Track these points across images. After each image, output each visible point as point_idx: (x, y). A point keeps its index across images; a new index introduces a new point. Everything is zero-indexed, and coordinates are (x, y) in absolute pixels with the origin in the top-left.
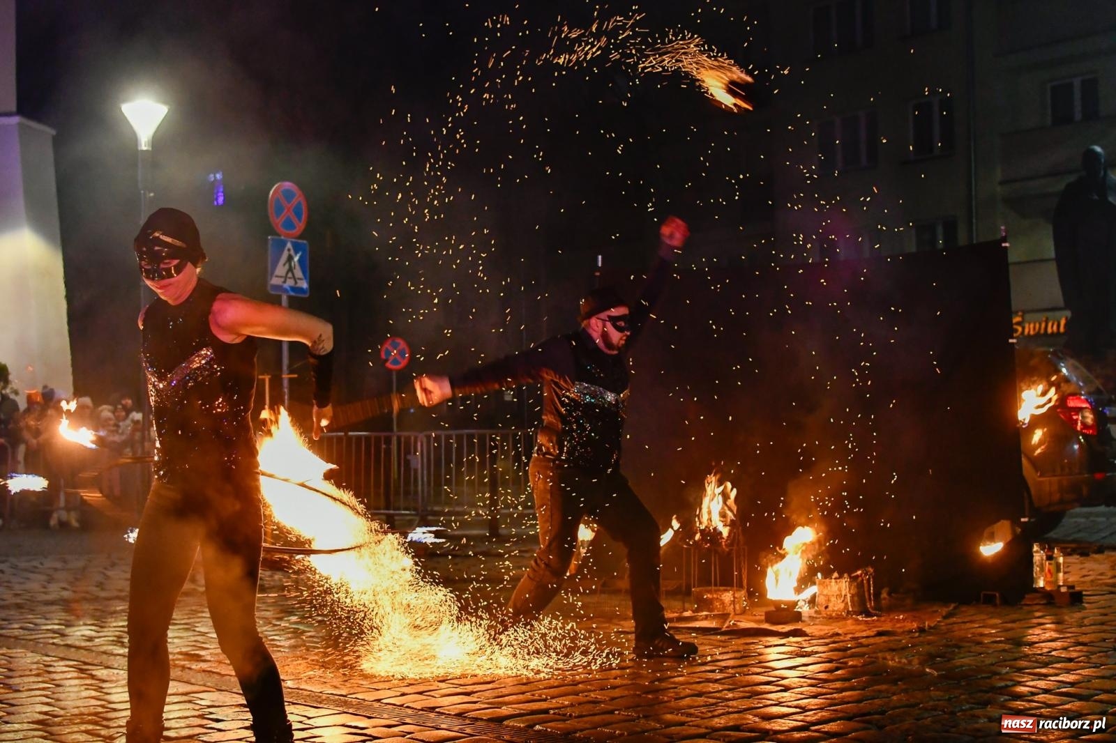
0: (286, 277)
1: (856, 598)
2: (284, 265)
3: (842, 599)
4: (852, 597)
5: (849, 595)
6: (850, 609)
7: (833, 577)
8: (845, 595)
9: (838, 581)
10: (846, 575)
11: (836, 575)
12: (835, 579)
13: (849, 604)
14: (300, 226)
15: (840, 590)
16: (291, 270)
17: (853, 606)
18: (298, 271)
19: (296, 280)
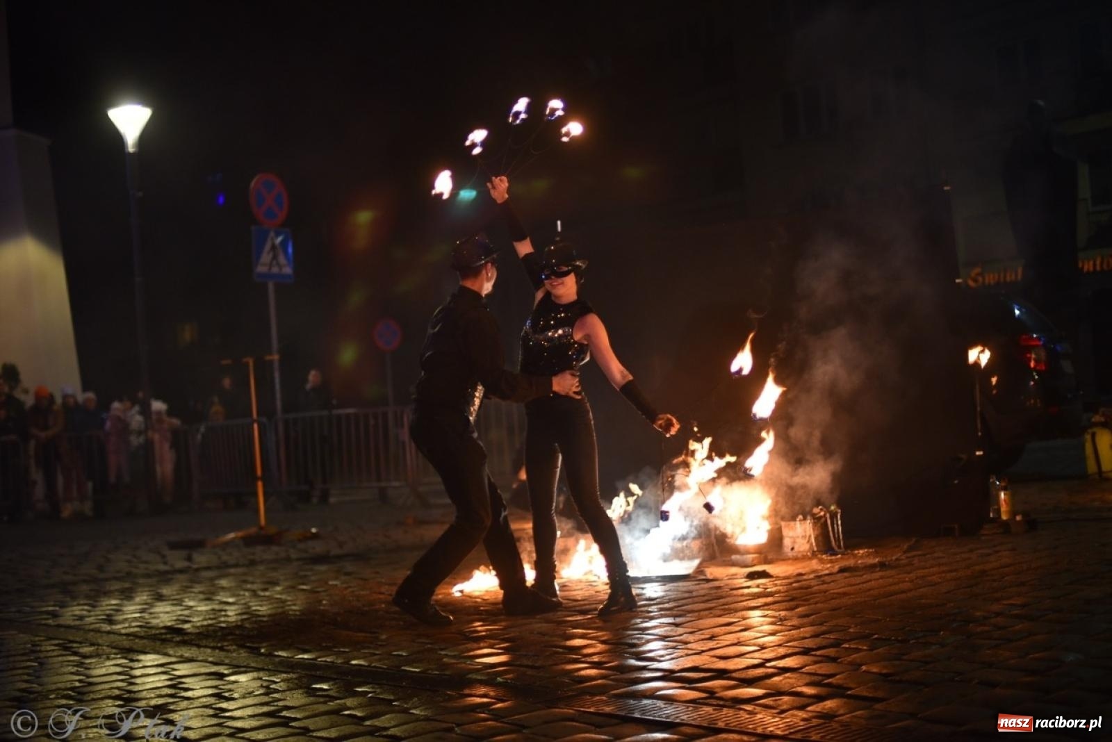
0: (271, 266)
1: (820, 538)
2: (269, 253)
3: (807, 539)
4: (816, 539)
5: (813, 540)
6: (815, 549)
7: (798, 519)
8: (810, 536)
9: (802, 522)
10: (809, 517)
11: (801, 517)
12: (800, 520)
13: (814, 544)
14: (281, 215)
15: (806, 530)
16: (275, 257)
17: (817, 547)
18: (282, 259)
19: (280, 267)
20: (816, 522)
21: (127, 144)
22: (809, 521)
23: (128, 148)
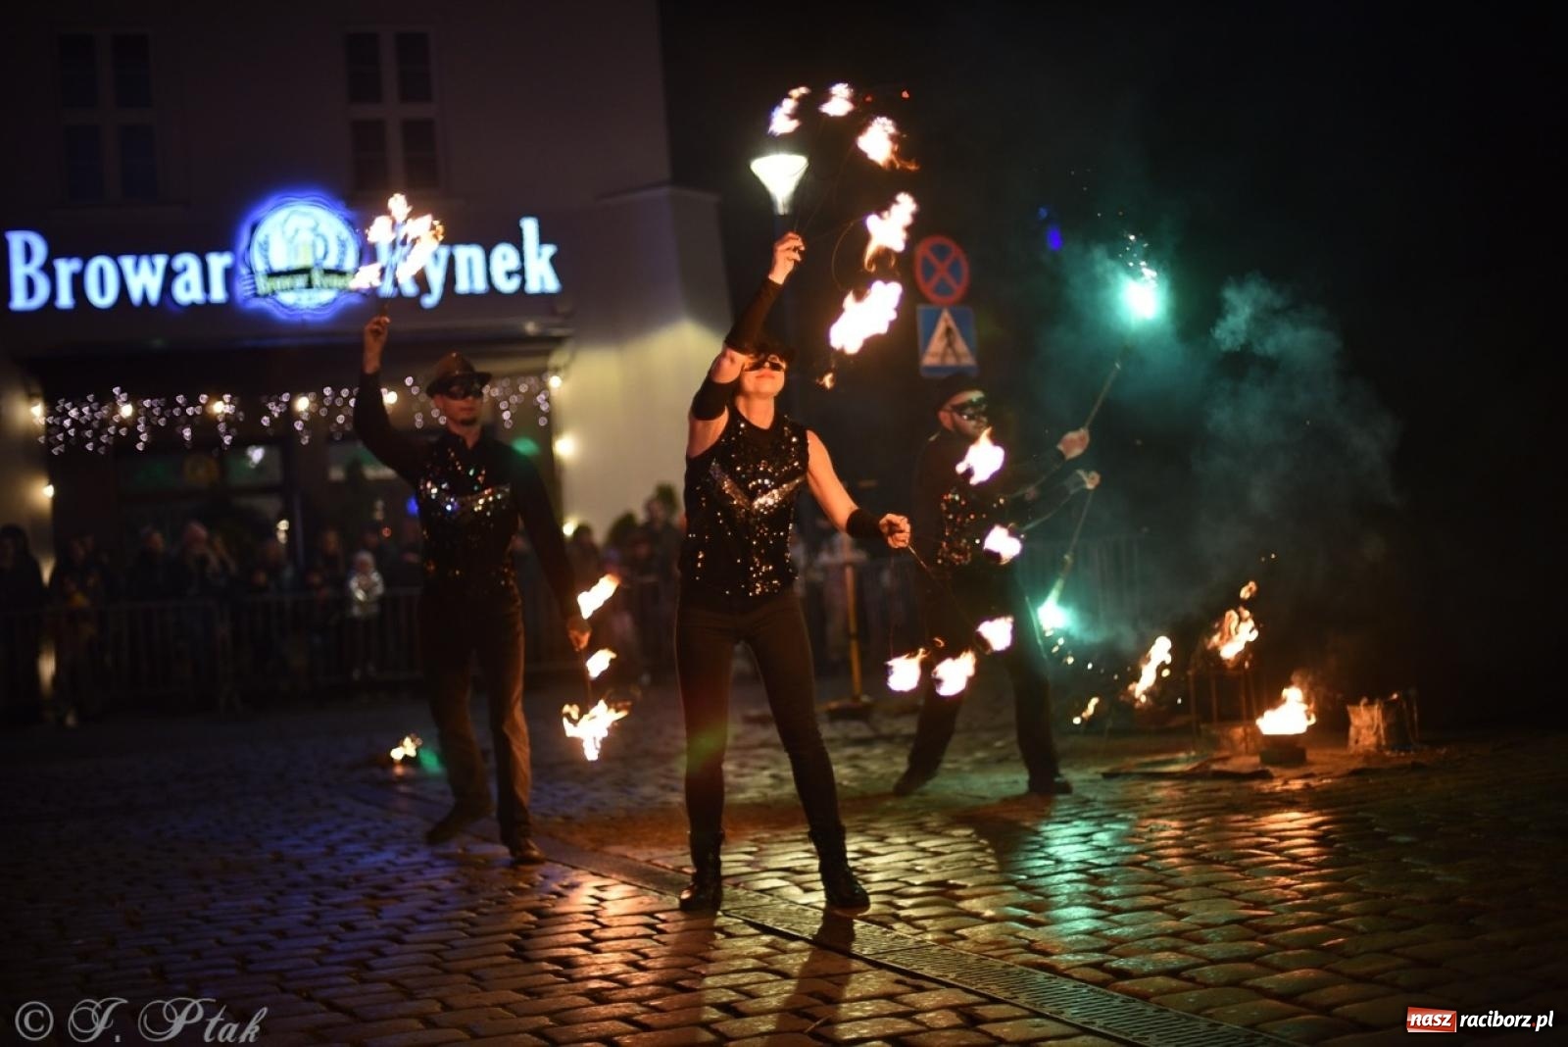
0: (943, 355)
1: (1393, 729)
2: (941, 338)
3: (1374, 729)
4: (1387, 730)
5: (1382, 726)
6: (1384, 743)
7: (1362, 703)
8: (1378, 727)
9: (1370, 707)
10: (1377, 700)
11: (1364, 700)
12: (1365, 705)
13: (1383, 736)
14: (958, 290)
15: (1372, 719)
16: (950, 344)
17: (1386, 739)
18: (961, 346)
19: (956, 355)
20: (1388, 708)
21: (776, 202)
22: (1376, 707)
23: (776, 208)
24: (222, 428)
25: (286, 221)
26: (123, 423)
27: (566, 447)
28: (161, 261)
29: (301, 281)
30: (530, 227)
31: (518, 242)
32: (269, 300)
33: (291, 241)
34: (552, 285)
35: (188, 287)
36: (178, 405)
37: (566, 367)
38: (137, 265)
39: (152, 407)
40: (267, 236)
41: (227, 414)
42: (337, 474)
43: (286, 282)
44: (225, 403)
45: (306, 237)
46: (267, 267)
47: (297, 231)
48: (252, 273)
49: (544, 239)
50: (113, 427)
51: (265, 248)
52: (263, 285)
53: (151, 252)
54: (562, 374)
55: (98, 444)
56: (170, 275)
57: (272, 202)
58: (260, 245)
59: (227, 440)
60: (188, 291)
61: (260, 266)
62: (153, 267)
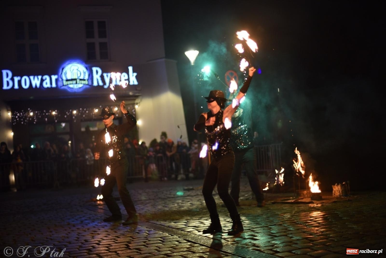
3: (339, 192)
4: (342, 191)
6: (341, 195)
7: (336, 185)
8: (340, 190)
10: (340, 184)
12: (337, 185)
13: (341, 193)
15: (338, 189)
20: (342, 186)
21: (191, 63)
22: (339, 186)
24: (55, 118)
25: (71, 67)
26: (31, 117)
27: (139, 123)
28: (40, 77)
29: (74, 82)
30: (130, 69)
31: (128, 72)
32: (67, 86)
33: (72, 72)
34: (136, 83)
35: (46, 84)
36: (44, 113)
37: (140, 103)
38: (34, 78)
39: (38, 113)
40: (66, 71)
41: (56, 115)
42: (83, 129)
43: (71, 82)
44: (55, 112)
45: (75, 71)
46: (66, 78)
47: (73, 70)
48: (62, 80)
49: (134, 71)
50: (28, 118)
51: (66, 74)
52: (65, 83)
53: (38, 75)
54: (138, 105)
55: (24, 122)
56: (42, 81)
57: (67, 63)
58: (64, 73)
59: (56, 121)
60: (47, 85)
61: (64, 78)
62: (38, 78)
